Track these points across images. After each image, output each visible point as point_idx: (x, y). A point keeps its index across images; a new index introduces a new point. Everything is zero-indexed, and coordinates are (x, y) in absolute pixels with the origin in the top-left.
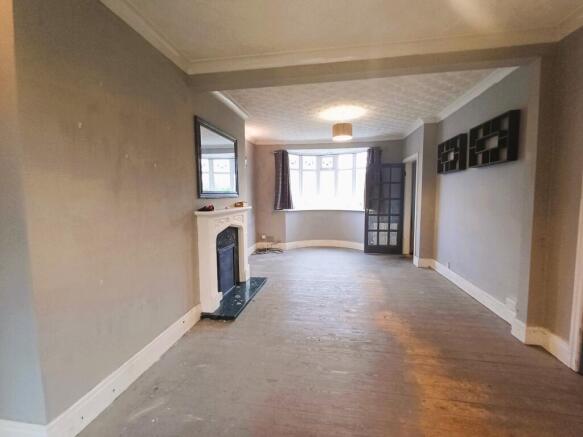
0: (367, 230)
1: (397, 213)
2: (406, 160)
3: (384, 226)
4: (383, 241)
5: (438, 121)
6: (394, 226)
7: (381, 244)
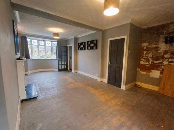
0: (59, 65)
1: (66, 59)
2: (68, 46)
3: (63, 63)
4: (63, 68)
5: (77, 37)
6: (65, 63)
7: (62, 68)
